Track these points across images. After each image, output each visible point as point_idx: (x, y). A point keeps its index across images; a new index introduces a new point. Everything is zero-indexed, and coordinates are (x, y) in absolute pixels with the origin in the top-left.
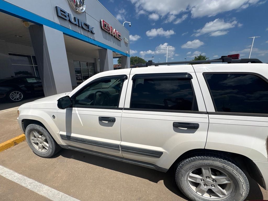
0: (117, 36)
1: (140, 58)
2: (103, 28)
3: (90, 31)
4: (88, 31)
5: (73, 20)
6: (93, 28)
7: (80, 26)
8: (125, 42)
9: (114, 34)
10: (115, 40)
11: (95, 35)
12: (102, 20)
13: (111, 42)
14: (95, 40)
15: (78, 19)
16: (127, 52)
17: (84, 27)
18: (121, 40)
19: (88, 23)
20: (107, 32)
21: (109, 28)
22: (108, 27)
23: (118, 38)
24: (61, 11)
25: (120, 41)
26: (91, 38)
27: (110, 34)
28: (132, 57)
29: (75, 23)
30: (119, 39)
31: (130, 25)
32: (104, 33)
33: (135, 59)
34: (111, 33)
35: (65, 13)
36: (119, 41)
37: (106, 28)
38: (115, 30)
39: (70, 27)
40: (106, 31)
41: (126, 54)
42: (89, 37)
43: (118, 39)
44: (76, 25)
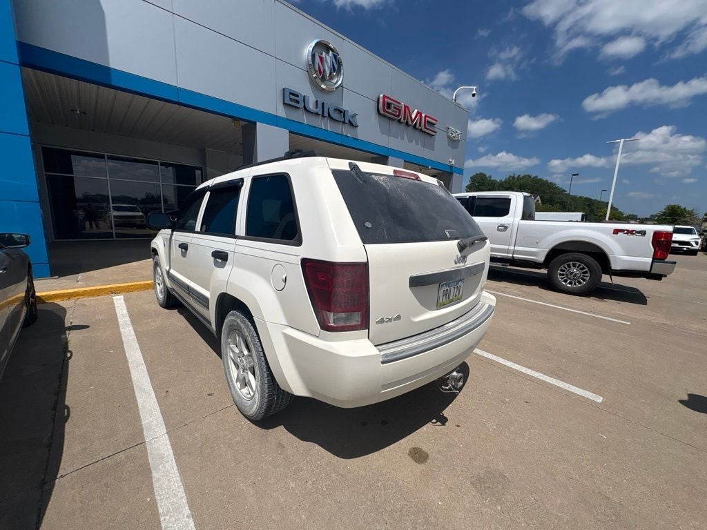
0: (423, 124)
1: (541, 180)
2: (382, 112)
3: (347, 121)
4: (344, 122)
5: (311, 106)
6: (355, 115)
7: (326, 114)
8: (449, 137)
9: (412, 121)
10: (417, 134)
11: (358, 130)
12: (382, 96)
13: (403, 139)
14: (357, 140)
15: (323, 104)
16: (453, 161)
17: (335, 115)
18: (436, 132)
19: (344, 107)
20: (393, 120)
21: (400, 110)
22: (397, 109)
23: (424, 129)
24: (291, 93)
25: (432, 135)
26: (349, 135)
27: (402, 123)
28: (514, 177)
29: (315, 110)
30: (427, 131)
31: (474, 92)
32: (386, 122)
33: (522, 182)
34: (404, 119)
35: (297, 96)
36: (427, 138)
37: (390, 111)
38: (418, 113)
39: (305, 119)
40: (390, 118)
41: (451, 167)
42: (342, 135)
43: (425, 132)
44: (317, 114)
